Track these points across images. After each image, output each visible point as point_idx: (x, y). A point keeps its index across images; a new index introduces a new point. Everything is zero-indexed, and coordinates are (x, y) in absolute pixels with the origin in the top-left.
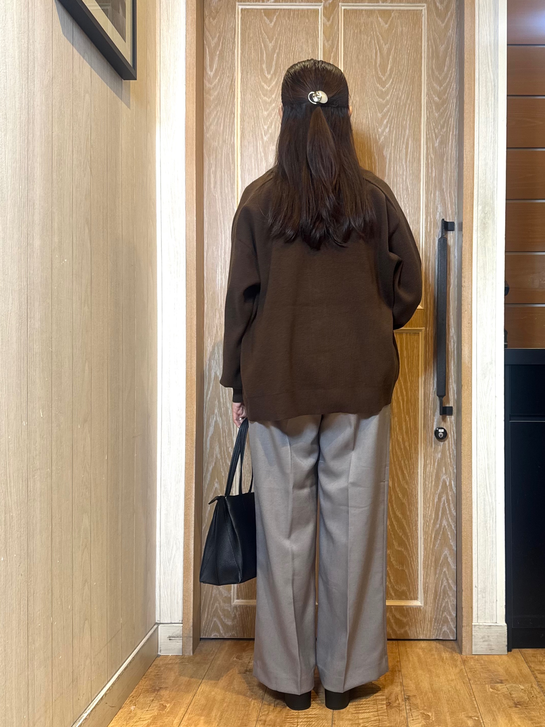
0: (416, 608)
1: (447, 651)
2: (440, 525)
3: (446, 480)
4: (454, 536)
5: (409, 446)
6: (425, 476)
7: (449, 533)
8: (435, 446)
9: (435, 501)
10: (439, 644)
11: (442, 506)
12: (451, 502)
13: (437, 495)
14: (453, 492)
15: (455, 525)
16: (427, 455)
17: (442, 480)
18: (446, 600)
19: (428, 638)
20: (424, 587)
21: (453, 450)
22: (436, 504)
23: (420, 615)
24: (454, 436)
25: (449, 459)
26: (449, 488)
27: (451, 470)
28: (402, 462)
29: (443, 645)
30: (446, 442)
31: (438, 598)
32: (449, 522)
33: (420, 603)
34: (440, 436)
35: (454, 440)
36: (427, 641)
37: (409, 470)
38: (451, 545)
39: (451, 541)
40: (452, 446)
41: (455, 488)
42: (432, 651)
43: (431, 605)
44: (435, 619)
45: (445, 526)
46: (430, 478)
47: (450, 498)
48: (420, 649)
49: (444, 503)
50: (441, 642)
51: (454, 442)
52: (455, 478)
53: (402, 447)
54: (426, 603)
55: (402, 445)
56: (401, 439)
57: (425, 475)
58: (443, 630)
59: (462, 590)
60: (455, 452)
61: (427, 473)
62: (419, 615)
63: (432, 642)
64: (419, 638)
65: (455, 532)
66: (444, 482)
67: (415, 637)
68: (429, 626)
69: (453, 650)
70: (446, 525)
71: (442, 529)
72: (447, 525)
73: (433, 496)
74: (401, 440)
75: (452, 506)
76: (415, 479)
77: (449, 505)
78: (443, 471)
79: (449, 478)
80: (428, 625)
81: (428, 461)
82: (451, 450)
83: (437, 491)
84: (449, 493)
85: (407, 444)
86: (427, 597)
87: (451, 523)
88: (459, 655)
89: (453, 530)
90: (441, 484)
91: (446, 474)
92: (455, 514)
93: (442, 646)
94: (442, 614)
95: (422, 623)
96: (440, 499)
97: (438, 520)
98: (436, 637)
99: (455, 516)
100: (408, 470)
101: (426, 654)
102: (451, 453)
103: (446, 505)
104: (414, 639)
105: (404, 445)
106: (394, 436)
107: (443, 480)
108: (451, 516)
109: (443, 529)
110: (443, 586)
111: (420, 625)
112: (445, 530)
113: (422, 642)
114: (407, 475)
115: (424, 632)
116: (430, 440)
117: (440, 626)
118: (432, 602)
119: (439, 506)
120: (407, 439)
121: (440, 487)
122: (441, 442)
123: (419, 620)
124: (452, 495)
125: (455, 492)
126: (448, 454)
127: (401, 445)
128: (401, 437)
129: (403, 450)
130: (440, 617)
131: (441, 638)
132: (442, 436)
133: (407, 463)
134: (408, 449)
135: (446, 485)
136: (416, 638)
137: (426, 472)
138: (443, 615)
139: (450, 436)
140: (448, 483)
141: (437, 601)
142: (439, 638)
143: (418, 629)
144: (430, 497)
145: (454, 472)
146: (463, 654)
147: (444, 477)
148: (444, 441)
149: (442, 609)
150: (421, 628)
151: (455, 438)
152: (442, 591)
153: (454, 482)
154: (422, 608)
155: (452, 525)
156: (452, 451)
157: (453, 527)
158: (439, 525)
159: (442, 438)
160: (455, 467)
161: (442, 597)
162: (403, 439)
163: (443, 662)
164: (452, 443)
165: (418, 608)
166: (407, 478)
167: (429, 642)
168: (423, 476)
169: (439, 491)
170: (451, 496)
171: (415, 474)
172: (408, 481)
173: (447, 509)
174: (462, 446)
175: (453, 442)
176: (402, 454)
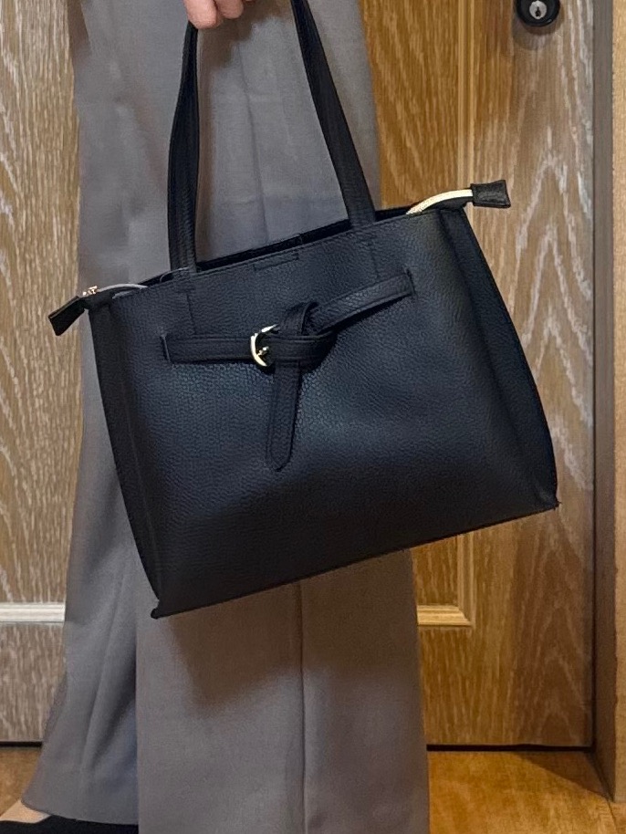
0: (447, 634)
1: (561, 787)
2: (533, 333)
3: (557, 172)
4: (585, 374)
5: (424, 50)
6: (483, 157)
7: (568, 364)
8: (515, 50)
9: (519, 248)
10: (533, 761)
11: (541, 265)
12: (574, 252)
13: (525, 229)
14: (584, 214)
15: (590, 333)
16: (488, 82)
17: (541, 171)
18: (557, 606)
19: (490, 743)
20: (478, 557)
21: (580, 62)
22: (522, 259)
23: (463, 659)
24: (584, 15)
25: (566, 98)
26: (566, 199)
27: (575, 137)
28: (399, 108)
29: (546, 766)
30: (558, 35)
31: (527, 595)
32: (568, 322)
33: (462, 615)
34: (534, 14)
35: (585, 27)
36: (490, 754)
37: (424, 135)
38: (575, 406)
39: (574, 393)
40: (577, 50)
41: (590, 202)
42: (505, 787)
43: (503, 622)
44: (519, 672)
45: (552, 338)
46: (501, 164)
47: (572, 238)
48: (462, 779)
49: (550, 256)
50: (537, 755)
51: (586, 32)
52: (590, 164)
53: (399, 54)
54: (484, 616)
55: (398, 47)
56: (395, 23)
57: (483, 154)
58: (547, 712)
59: (615, 570)
60: (589, 71)
61: (488, 145)
62: (459, 661)
63: (506, 755)
64: (459, 742)
65: (590, 358)
66: (551, 179)
67: (444, 735)
68: (495, 699)
69: (583, 782)
70: (556, 333)
71: (543, 350)
72: (562, 333)
73: (511, 230)
74: (393, 28)
75: (577, 265)
76: (446, 168)
77: (567, 263)
78: (545, 142)
79: (568, 164)
80: (491, 694)
81: (491, 106)
82: (574, 64)
83: (525, 210)
84: (567, 220)
85: (415, 42)
86: (488, 592)
87: (575, 329)
88: (603, 803)
89: (583, 352)
90: (539, 188)
91: (558, 152)
92: (589, 293)
93: (543, 772)
94: (543, 654)
95: (472, 683)
96: (534, 239)
97: (528, 315)
98: (521, 736)
99: (588, 303)
100: (421, 137)
101: (484, 797)
102: (575, 74)
103: (557, 261)
104: (442, 743)
105: (405, 43)
106: (370, 16)
107: (546, 172)
108: (574, 302)
109: (547, 348)
110: (545, 556)
111: (464, 693)
112: (552, 351)
113: (471, 754)
114: (416, 155)
115: (479, 718)
116: (500, 29)
117: (536, 699)
118: (506, 611)
119: (532, 264)
120: (417, 26)
121: (535, 199)
122: (540, 34)
123: (459, 677)
124: (577, 224)
125: (590, 217)
126: (564, 80)
127: (394, 45)
128: (395, 16)
129: (401, 65)
130: (536, 665)
131: (539, 742)
132: (542, 16)
133: (415, 110)
134: (421, 60)
135: (557, 190)
136: (448, 742)
137: (483, 143)
138: (547, 660)
139: (570, 14)
140: (563, 185)
141: (523, 607)
142: (532, 743)
143: (455, 710)
144: (498, 234)
145: (584, 143)
146: (617, 798)
147: (550, 162)
148: (550, 32)
149: (541, 636)
150: (467, 702)
151: (590, 20)
152: (540, 570)
153: (585, 178)
154: (469, 634)
155: (580, 335)
156: (577, 69)
157: (582, 340)
158: (530, 336)
159: (544, 22)
160: (589, 125)
161: (540, 594)
162: (402, 27)
163: (544, 826)
164: (577, 41)
165: (455, 632)
166: (418, 164)
167: (496, 754)
168: (475, 159)
169: (530, 211)
170: (576, 229)
171: (444, 152)
172: (418, 176)
173: (561, 278)
174: (614, 49)
175: (581, 37)
176: (399, 79)
